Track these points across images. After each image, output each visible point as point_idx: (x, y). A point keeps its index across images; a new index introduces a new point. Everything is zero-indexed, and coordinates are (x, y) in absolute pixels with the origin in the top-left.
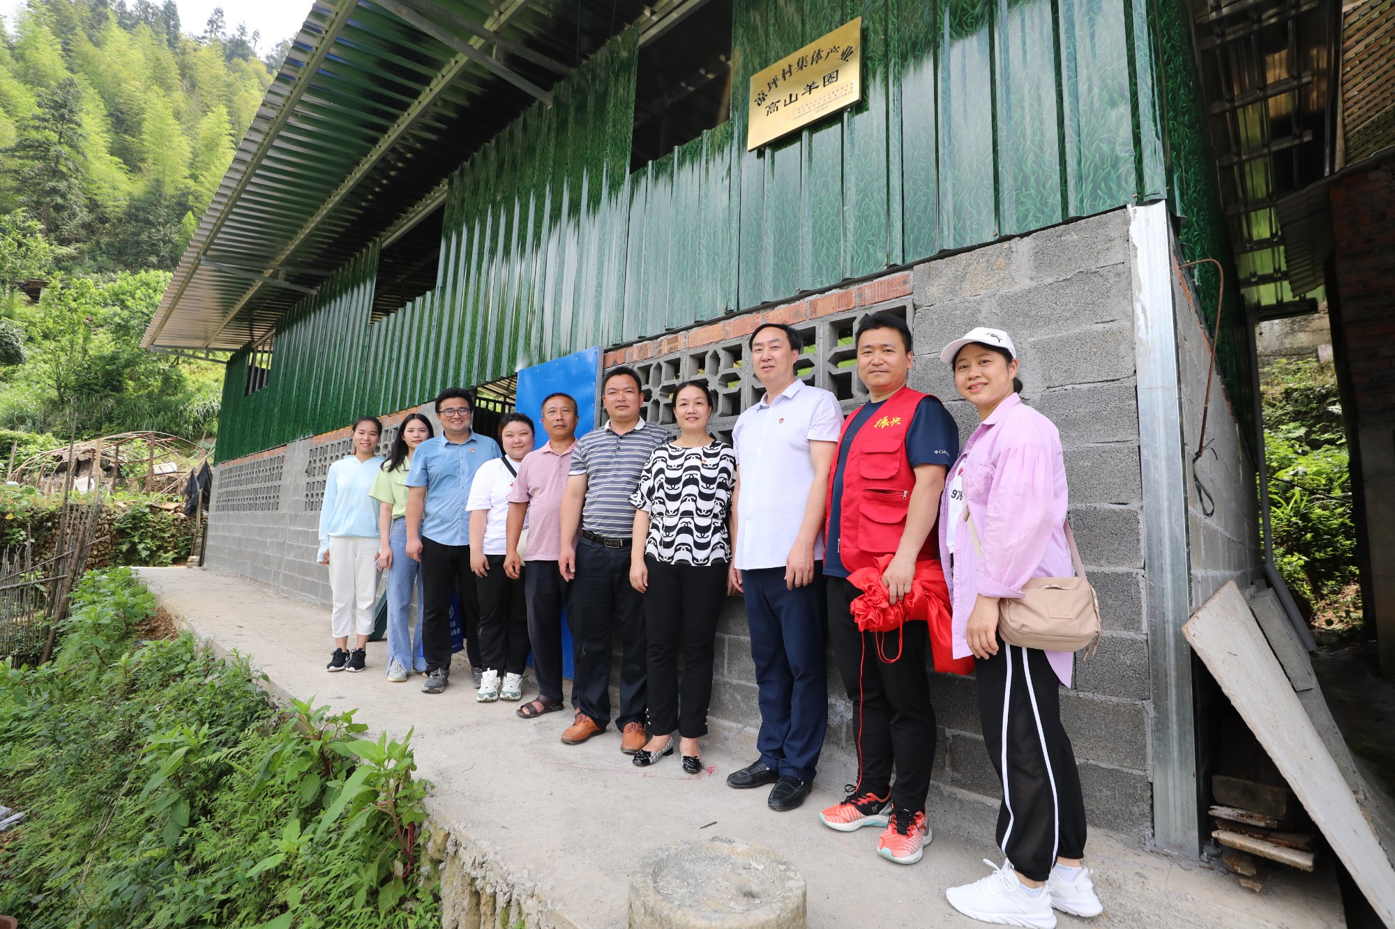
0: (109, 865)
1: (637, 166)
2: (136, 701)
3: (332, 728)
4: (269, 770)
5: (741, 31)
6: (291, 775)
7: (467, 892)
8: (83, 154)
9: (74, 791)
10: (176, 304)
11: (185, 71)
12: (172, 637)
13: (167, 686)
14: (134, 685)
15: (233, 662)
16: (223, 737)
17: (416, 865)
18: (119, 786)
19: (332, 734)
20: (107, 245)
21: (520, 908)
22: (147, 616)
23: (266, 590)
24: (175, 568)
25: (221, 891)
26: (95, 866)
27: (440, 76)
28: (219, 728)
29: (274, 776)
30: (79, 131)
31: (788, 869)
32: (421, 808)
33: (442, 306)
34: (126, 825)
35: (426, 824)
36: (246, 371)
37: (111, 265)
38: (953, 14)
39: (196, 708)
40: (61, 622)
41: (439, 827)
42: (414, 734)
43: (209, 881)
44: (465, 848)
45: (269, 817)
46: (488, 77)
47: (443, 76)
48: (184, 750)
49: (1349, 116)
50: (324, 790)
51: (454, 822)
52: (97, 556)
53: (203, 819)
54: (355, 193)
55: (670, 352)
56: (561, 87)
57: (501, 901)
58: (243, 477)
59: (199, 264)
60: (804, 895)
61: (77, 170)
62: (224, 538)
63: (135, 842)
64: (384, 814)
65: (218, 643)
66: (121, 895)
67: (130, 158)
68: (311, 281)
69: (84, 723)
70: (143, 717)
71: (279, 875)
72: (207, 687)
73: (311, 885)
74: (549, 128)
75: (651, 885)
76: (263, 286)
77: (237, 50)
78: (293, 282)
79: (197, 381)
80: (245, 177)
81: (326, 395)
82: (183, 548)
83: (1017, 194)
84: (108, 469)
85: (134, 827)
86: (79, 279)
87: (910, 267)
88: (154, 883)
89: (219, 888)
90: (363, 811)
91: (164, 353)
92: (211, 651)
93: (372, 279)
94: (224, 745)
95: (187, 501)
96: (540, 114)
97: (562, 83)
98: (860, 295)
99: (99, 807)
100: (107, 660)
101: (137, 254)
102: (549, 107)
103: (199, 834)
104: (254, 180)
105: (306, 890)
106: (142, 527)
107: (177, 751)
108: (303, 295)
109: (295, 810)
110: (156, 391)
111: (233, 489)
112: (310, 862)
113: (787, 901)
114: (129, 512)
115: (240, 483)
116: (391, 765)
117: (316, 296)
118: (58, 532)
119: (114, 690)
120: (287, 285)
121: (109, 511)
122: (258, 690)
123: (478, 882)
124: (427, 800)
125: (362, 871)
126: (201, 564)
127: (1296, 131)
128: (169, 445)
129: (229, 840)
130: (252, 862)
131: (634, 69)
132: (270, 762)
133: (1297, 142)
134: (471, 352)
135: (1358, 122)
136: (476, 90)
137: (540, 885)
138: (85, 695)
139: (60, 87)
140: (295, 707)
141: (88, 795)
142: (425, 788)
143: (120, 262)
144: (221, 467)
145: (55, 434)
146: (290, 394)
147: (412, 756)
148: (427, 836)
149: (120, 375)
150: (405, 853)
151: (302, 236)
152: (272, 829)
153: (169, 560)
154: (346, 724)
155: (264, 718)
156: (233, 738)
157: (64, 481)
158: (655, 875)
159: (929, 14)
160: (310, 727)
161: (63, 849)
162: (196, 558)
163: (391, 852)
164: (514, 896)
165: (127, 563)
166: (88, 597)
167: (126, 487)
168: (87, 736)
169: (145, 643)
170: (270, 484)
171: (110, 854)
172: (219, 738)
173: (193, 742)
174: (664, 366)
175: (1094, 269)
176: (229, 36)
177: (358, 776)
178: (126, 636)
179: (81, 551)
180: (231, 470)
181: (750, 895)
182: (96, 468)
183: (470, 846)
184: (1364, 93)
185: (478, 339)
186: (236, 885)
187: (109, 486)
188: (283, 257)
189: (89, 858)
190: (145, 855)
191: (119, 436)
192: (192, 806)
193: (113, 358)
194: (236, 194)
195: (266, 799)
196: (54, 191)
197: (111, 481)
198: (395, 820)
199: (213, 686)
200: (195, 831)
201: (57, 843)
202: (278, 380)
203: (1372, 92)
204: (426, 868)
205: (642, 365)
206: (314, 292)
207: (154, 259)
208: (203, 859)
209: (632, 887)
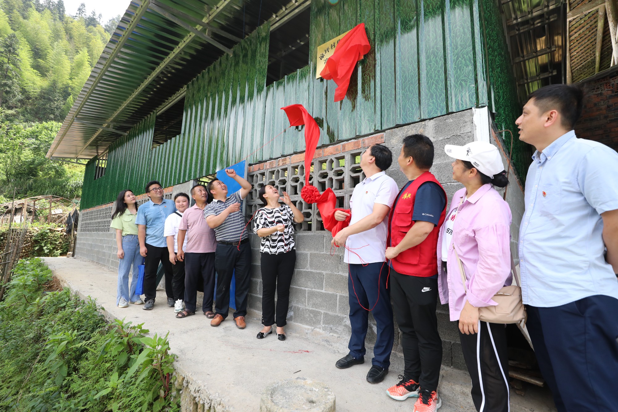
0: (30, 394)
1: (269, 83)
2: (43, 320)
3: (133, 331)
4: (105, 351)
5: (314, 26)
6: (114, 353)
7: (192, 403)
8: (19, 68)
9: (13, 361)
10: (62, 138)
11: (68, 31)
12: (60, 290)
13: (58, 313)
14: (42, 312)
15: (88, 302)
16: (83, 336)
17: (170, 392)
18: (35, 359)
19: (133, 334)
20: (30, 109)
21: (215, 410)
22: (48, 280)
23: (103, 268)
24: (61, 257)
25: (82, 405)
26: (23, 395)
27: (183, 41)
28: (82, 332)
29: (107, 353)
30: (18, 58)
31: (329, 391)
32: (172, 367)
33: (184, 142)
34: (38, 376)
35: (174, 374)
36: (95, 169)
37: (32, 118)
38: (402, 23)
39: (71, 323)
40: (8, 283)
41: (180, 375)
42: (169, 334)
43: (76, 401)
44: (191, 384)
45: (104, 371)
46: (205, 42)
47: (184, 42)
48: (66, 342)
49: (573, 63)
50: (129, 359)
51: (186, 373)
52: (24, 252)
53: (74, 373)
54: (145, 91)
55: (283, 165)
56: (236, 47)
57: (207, 407)
58: (93, 217)
59: (74, 121)
60: (334, 402)
61: (17, 76)
62: (84, 244)
63: (43, 384)
64: (156, 369)
65: (81, 293)
66: (36, 408)
67: (42, 71)
68: (125, 129)
69: (19, 330)
70: (46, 327)
71: (108, 397)
72: (76, 313)
73: (123, 402)
74: (231, 65)
75: (270, 398)
76: (103, 131)
77: (91, 22)
78: (117, 129)
79: (72, 172)
80: (95, 84)
81: (131, 180)
82: (65, 248)
83: (428, 102)
84: (30, 212)
85: (42, 377)
86: (16, 125)
87: (384, 131)
88: (51, 402)
89: (81, 404)
90: (146, 369)
91: (56, 159)
92: (78, 296)
93: (152, 128)
94: (84, 339)
95: (67, 227)
96: (227, 59)
97: (237, 45)
98: (363, 143)
99: (25, 368)
100: (29, 301)
101: (44, 114)
102: (231, 56)
103: (72, 380)
104: (99, 85)
105: (121, 404)
106: (45, 239)
107: (63, 343)
108: (121, 135)
109: (116, 368)
110: (53, 176)
111: (88, 222)
112: (122, 391)
113: (327, 404)
114: (39, 232)
115: (91, 219)
116: (159, 348)
117: (127, 136)
118: (6, 242)
119: (33, 315)
120: (114, 131)
121: (31, 232)
122: (100, 314)
123: (197, 399)
124: (175, 363)
125: (146, 395)
126: (73, 255)
127: (550, 70)
128: (58, 201)
129: (86, 382)
130: (96, 392)
131: (268, 41)
132: (105, 347)
133: (550, 75)
134: (196, 163)
135: (577, 65)
136: (199, 48)
137: (223, 400)
138: (19, 317)
139: (10, 37)
140: (116, 323)
141: (20, 363)
142: (174, 358)
143: (36, 117)
144: (83, 212)
145: (5, 196)
146: (115, 179)
147: (168, 344)
148: (175, 378)
149: (36, 169)
150: (165, 386)
151: (121, 109)
152: (105, 377)
153: (59, 254)
154: (139, 330)
155: (102, 327)
156: (88, 336)
157: (9, 218)
158: (272, 394)
159: (392, 24)
160: (123, 331)
161: (8, 388)
162: (71, 253)
163: (159, 386)
164: (212, 405)
165: (39, 255)
166: (21, 272)
167: (38, 220)
168: (20, 336)
169: (47, 293)
170: (105, 220)
171: (30, 390)
172: (82, 336)
173: (70, 338)
174: (280, 171)
175: (459, 134)
176: (88, 16)
177: (144, 353)
178: (38, 289)
179: (17, 250)
180: (87, 213)
181: (312, 402)
182: (24, 211)
183: (193, 383)
184: (579, 54)
185: (199, 157)
186: (89, 402)
187: (30, 220)
188: (112, 118)
189: (21, 391)
190: (47, 390)
191: (35, 197)
192: (69, 367)
193: (33, 162)
194: (90, 91)
195: (103, 364)
196: (5, 85)
197: (31, 217)
198: (161, 372)
199: (79, 313)
200: (70, 378)
201: (5, 385)
202: (109, 173)
203: (582, 53)
204: (174, 393)
205: (271, 170)
206: (126, 134)
207: (52, 116)
208: (74, 391)
209: (262, 400)
